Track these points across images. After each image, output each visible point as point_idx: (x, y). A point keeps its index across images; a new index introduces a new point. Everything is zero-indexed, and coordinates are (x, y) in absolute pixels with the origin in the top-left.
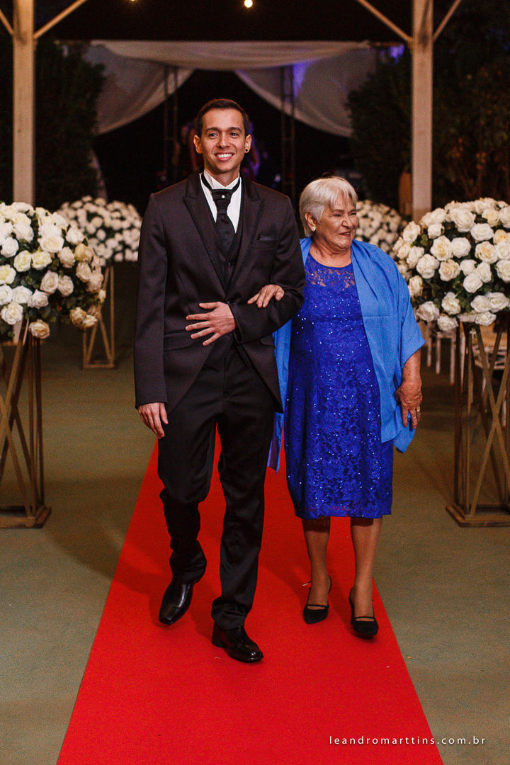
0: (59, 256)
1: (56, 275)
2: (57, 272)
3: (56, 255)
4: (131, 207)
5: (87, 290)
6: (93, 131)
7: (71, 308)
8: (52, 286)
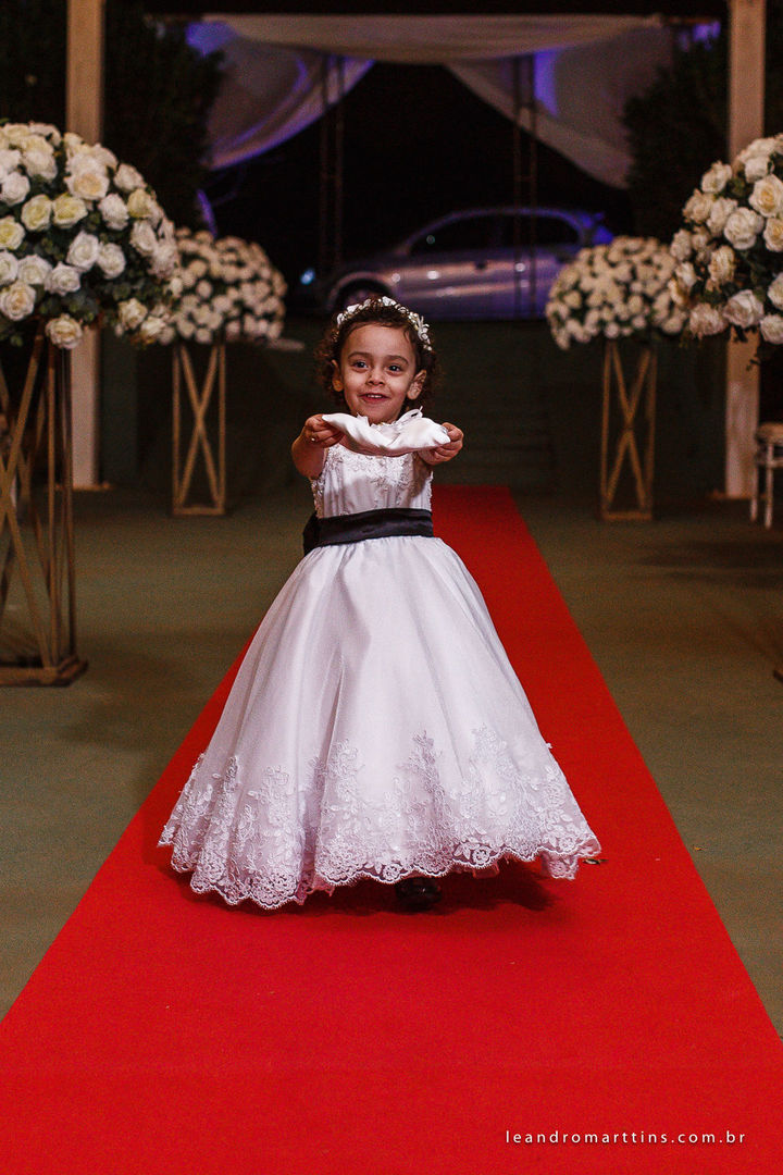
0: (100, 207)
1: (94, 240)
2: (97, 234)
3: (96, 203)
4: (255, 248)
5: (150, 272)
6: (204, 162)
7: (121, 300)
8: (88, 258)
